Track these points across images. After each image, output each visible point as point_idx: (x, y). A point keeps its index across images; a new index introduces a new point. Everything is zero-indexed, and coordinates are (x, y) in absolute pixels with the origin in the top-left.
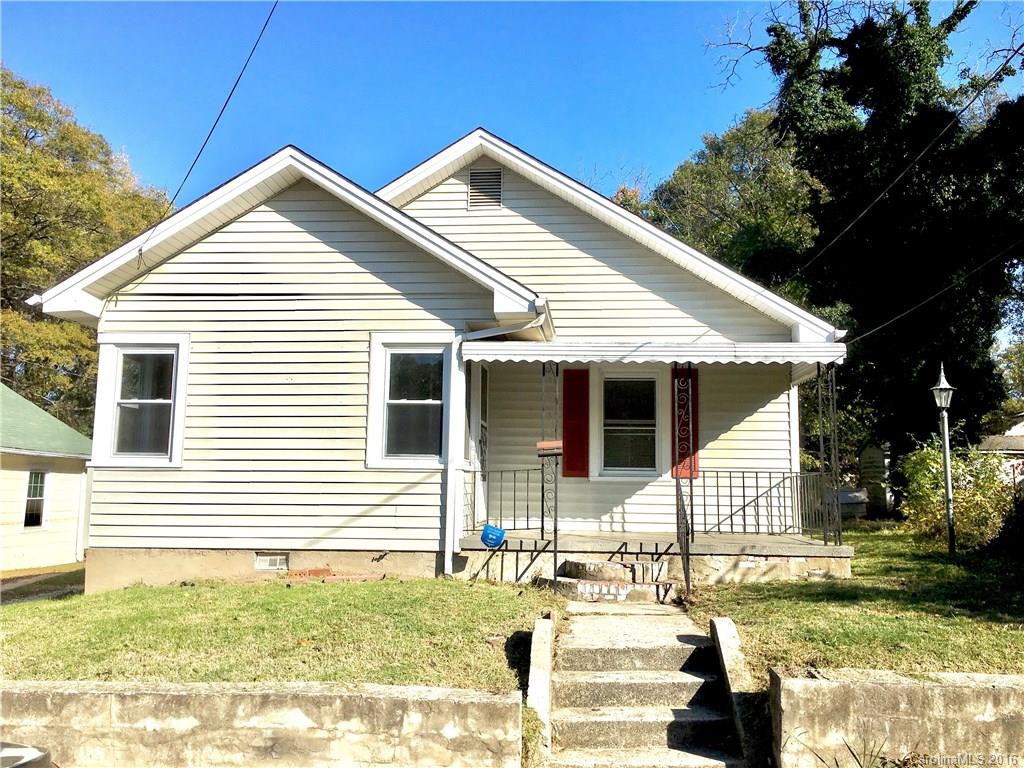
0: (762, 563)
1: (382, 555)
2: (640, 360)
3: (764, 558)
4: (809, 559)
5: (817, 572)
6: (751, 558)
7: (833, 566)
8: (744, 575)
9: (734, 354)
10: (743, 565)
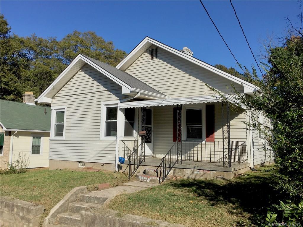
0: (202, 172)
1: (103, 164)
2: (164, 105)
3: (203, 171)
4: (217, 172)
5: (220, 177)
6: (198, 170)
7: (225, 175)
8: (196, 176)
9: (191, 101)
10: (195, 172)
